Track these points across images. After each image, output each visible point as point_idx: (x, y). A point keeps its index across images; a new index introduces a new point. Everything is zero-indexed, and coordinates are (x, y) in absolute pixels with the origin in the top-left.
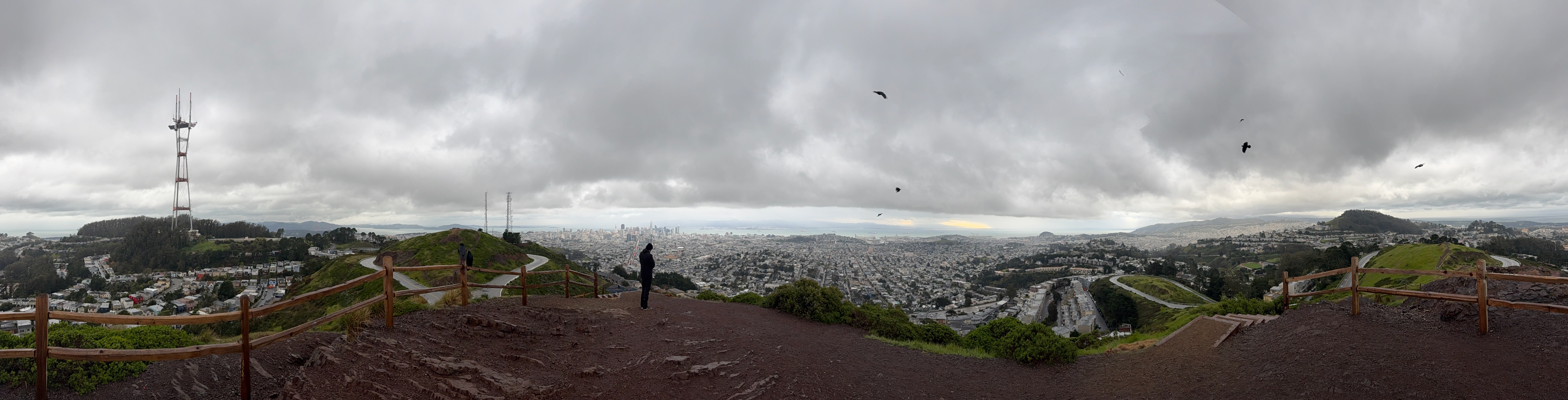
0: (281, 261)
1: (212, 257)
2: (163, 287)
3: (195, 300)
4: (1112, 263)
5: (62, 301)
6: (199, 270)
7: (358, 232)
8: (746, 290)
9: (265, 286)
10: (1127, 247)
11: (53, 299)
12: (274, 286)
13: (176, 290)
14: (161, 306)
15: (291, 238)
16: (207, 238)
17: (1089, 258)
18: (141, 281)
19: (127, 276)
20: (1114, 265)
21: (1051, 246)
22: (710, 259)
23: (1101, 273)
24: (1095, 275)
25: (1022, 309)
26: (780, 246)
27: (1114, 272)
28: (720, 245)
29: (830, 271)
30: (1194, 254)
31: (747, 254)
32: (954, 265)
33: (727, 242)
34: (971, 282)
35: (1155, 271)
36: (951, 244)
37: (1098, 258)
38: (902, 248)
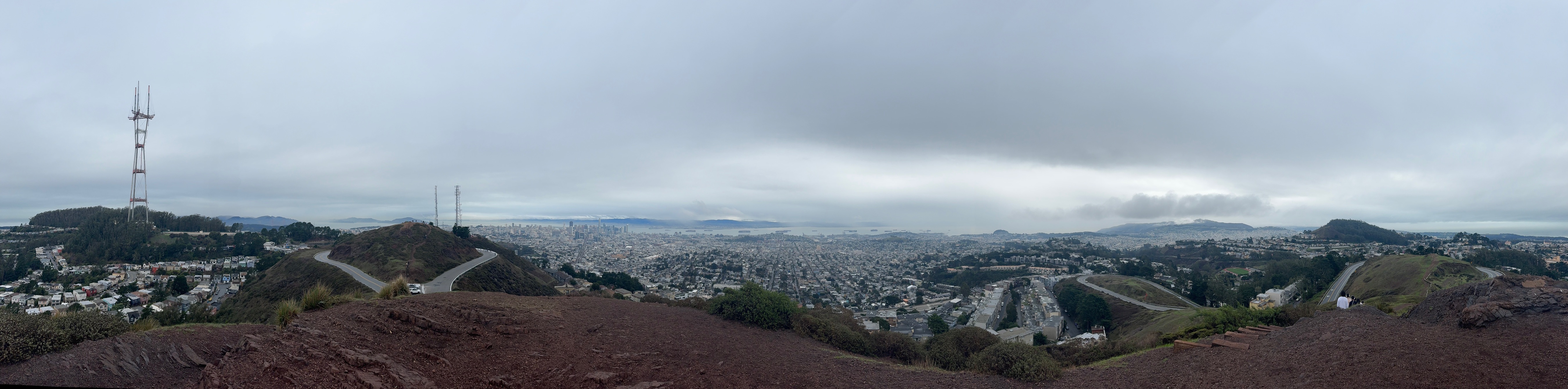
0: (235, 256)
1: (166, 251)
2: (117, 280)
3: (149, 294)
4: (1079, 263)
5: (12, 293)
6: (154, 262)
7: (313, 227)
8: (695, 291)
9: (218, 283)
10: (1094, 246)
11: (0, 290)
12: (228, 281)
13: (130, 283)
14: (115, 299)
15: (246, 233)
16: (162, 231)
17: (1050, 257)
18: (94, 273)
19: (80, 269)
20: (1081, 265)
21: (1006, 244)
22: (658, 259)
23: (1066, 272)
24: (1059, 275)
25: (978, 307)
26: (729, 246)
27: (1081, 272)
28: (669, 244)
29: (778, 270)
30: (1172, 255)
31: (696, 253)
32: (904, 263)
33: (676, 242)
34: (922, 279)
35: (1129, 270)
36: (900, 241)
37: (1061, 257)
38: (850, 246)
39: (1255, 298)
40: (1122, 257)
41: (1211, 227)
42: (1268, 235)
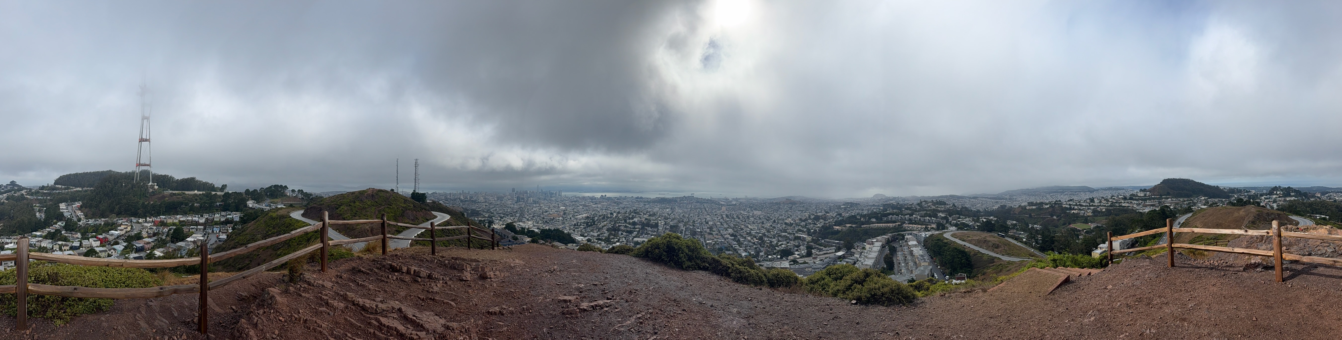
0: (224, 211)
1: (167, 206)
2: (125, 230)
3: (152, 242)
4: (945, 221)
5: (40, 239)
6: (156, 216)
7: (289, 189)
8: (618, 244)
9: (210, 232)
10: (958, 207)
11: (32, 237)
12: (218, 232)
13: (136, 233)
14: (123, 246)
15: (233, 193)
16: (164, 191)
17: (921, 216)
18: (107, 224)
19: (96, 221)
20: (947, 222)
21: (884, 205)
22: (587, 218)
23: (934, 229)
24: (929, 231)
25: (860, 259)
26: (647, 206)
27: (947, 228)
28: (596, 205)
29: (689, 227)
30: (1024, 214)
31: (619, 213)
32: (797, 221)
33: (602, 203)
34: (812, 236)
35: (988, 227)
36: (793, 203)
37: (930, 216)
38: (750, 207)
39: (1097, 248)
40: (982, 216)
41: (1058, 190)
42: (1108, 195)
